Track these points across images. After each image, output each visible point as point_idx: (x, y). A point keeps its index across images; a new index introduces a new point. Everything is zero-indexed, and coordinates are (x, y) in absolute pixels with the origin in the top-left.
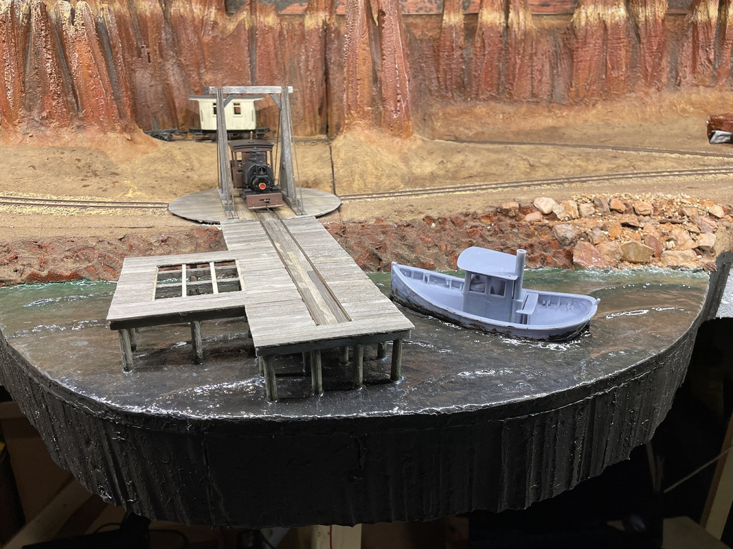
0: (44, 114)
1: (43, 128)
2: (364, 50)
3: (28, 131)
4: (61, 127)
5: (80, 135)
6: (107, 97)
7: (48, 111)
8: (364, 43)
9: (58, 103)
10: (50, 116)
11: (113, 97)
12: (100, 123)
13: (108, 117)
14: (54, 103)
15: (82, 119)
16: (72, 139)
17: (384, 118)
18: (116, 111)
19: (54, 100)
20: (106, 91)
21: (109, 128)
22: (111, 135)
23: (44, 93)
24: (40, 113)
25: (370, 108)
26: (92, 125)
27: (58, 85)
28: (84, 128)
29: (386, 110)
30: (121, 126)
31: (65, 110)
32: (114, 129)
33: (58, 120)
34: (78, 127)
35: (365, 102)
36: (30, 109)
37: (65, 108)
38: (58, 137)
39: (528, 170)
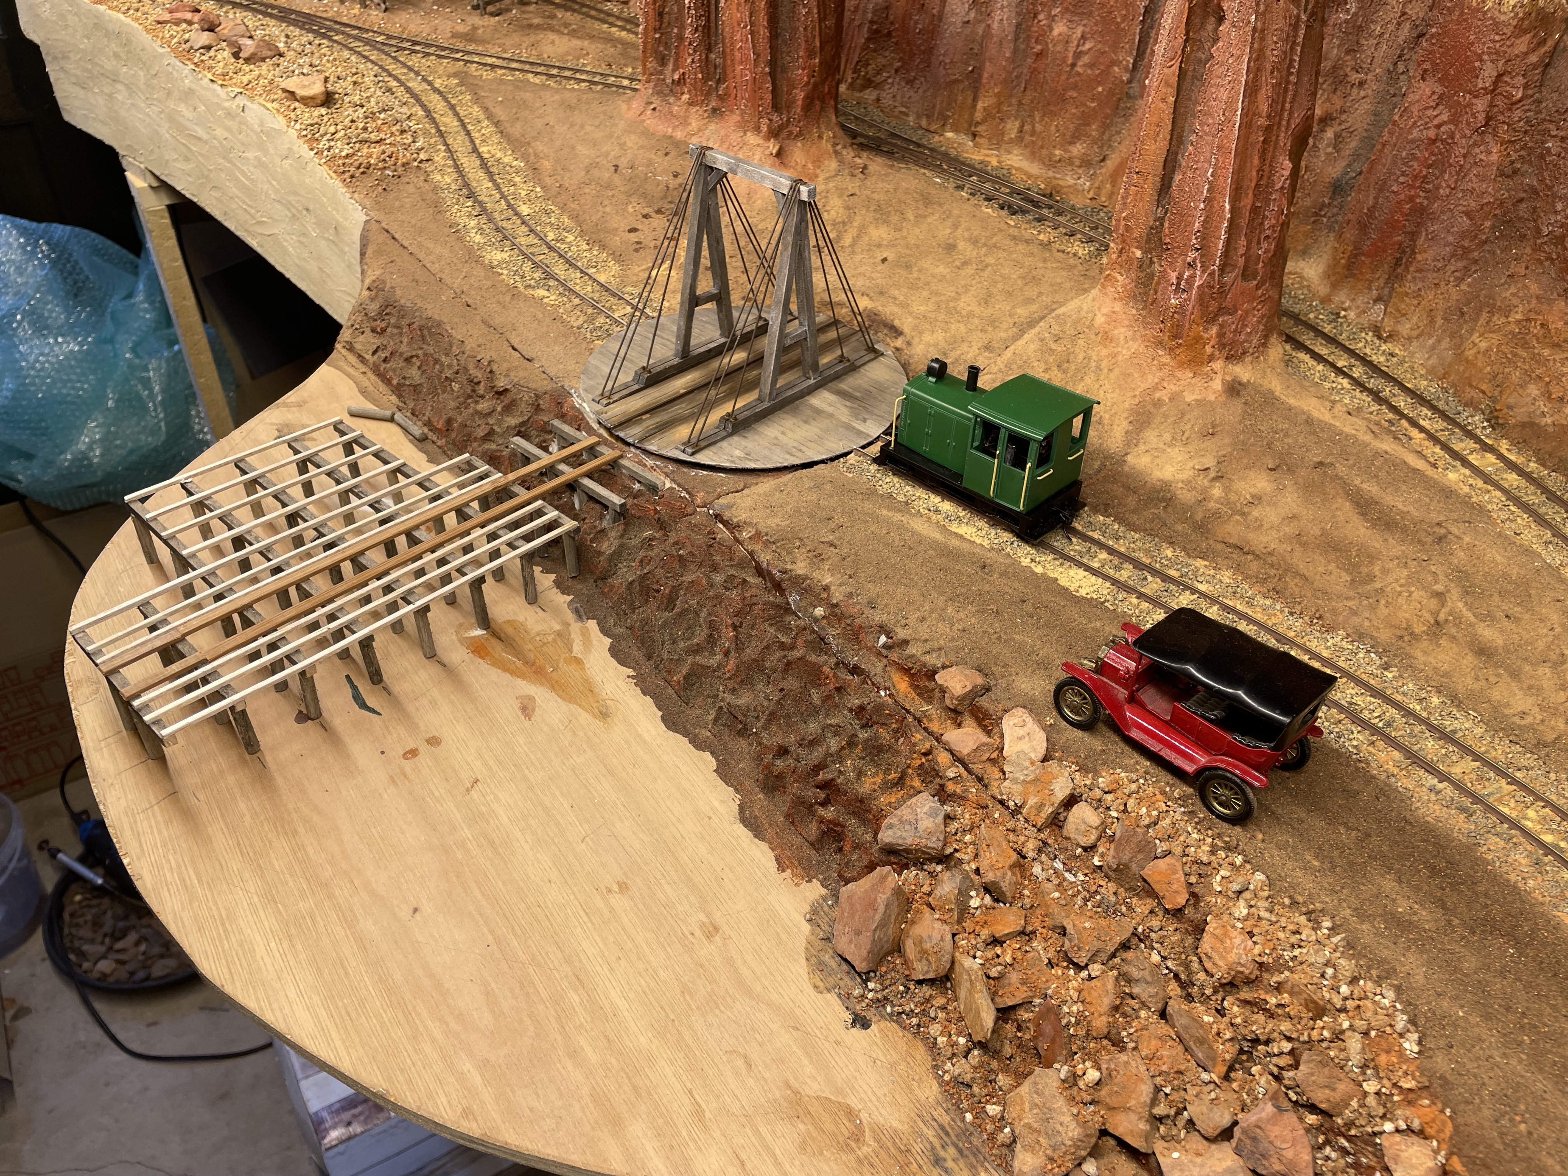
0: (676, 77)
1: (672, 100)
2: (1164, 100)
3: (653, 99)
4: (691, 104)
5: (712, 127)
6: (756, 66)
7: (682, 71)
8: (1167, 84)
9: (693, 62)
10: (681, 81)
11: (767, 69)
12: (743, 113)
13: (753, 105)
14: (689, 60)
15: (721, 98)
16: (700, 130)
17: (1156, 292)
18: (769, 97)
19: (689, 55)
20: (758, 55)
21: (752, 125)
22: (753, 139)
23: (680, 38)
24: (674, 71)
25: (1138, 254)
26: (732, 111)
27: (696, 30)
28: (722, 114)
29: (1164, 275)
30: (769, 127)
31: (700, 76)
32: (757, 129)
33: (689, 92)
34: (714, 110)
35: (1136, 234)
36: (662, 61)
37: (702, 72)
38: (685, 122)
39: (1419, 629)
